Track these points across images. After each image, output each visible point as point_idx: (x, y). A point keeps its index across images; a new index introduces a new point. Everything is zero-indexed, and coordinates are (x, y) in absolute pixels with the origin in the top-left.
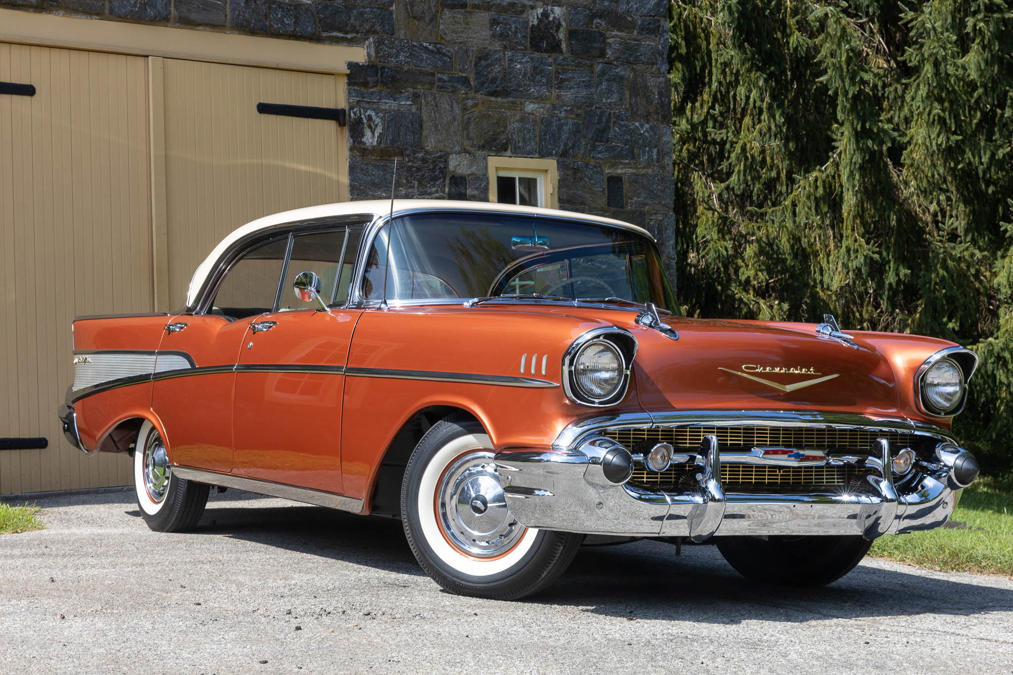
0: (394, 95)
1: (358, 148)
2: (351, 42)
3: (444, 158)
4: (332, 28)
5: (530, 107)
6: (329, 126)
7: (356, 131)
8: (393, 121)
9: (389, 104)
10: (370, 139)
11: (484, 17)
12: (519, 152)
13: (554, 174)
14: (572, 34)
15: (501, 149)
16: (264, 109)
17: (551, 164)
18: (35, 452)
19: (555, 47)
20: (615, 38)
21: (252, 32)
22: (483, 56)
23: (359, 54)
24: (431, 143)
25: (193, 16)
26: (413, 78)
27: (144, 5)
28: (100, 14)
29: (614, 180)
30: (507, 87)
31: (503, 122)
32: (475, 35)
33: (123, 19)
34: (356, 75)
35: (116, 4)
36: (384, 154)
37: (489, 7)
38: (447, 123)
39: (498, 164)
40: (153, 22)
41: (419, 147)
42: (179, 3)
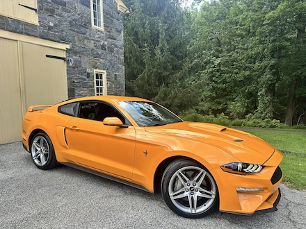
0: (76, 55)
1: (68, 66)
2: (67, 44)
3: (86, 69)
4: (62, 40)
5: (101, 60)
6: (62, 61)
7: (68, 62)
8: (76, 61)
9: (75, 57)
10: (71, 64)
11: (93, 42)
12: (99, 69)
13: (106, 74)
14: (108, 47)
15: (96, 68)
16: (47, 56)
17: (105, 71)
19: (105, 50)
20: (116, 49)
21: (44, 39)
22: (93, 50)
24: (83, 66)
25: (29, 33)
26: (79, 53)
27: (16, 28)
28: (4, 29)
29: (116, 75)
30: (97, 56)
31: (97, 63)
32: (91, 45)
33: (11, 31)
34: (67, 50)
35: (8, 27)
36: (74, 68)
37: (94, 40)
38: (86, 63)
39: (96, 71)
40: (18, 33)
41: (81, 66)
42: (25, 29)
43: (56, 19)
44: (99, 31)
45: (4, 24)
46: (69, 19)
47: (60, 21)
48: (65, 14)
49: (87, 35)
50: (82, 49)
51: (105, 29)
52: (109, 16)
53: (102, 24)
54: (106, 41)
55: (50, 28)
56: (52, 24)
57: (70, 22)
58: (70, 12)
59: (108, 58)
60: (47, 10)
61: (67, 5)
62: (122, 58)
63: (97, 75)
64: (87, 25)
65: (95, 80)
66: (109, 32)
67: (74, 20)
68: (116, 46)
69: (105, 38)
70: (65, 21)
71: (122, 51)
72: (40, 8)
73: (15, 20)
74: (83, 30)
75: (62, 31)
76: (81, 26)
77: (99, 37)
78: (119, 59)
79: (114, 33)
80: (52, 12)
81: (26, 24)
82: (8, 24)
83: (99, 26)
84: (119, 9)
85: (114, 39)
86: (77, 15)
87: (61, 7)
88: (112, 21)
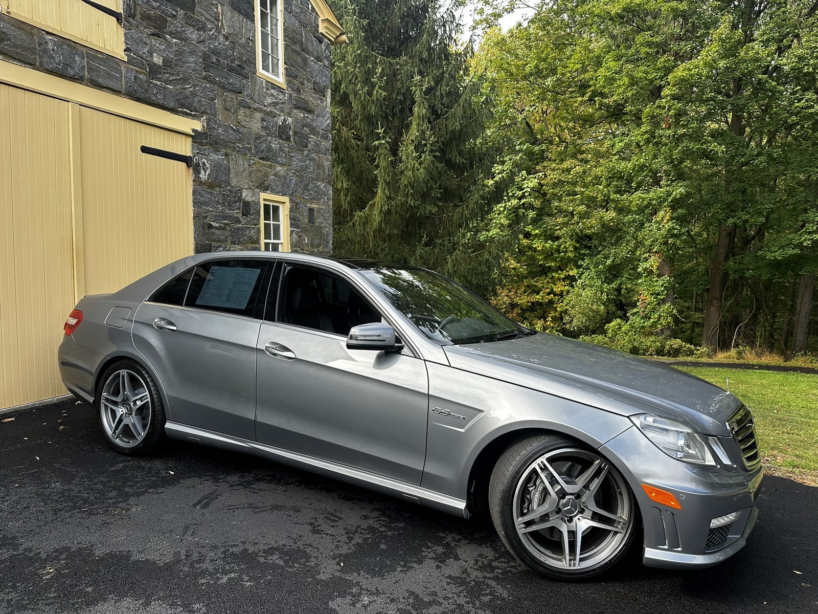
0: (217, 151)
1: (197, 181)
2: (194, 117)
3: (240, 191)
4: (183, 106)
5: (278, 168)
6: (184, 165)
7: (197, 172)
8: (216, 166)
9: (214, 156)
10: (203, 176)
11: (258, 115)
12: (274, 192)
13: (288, 205)
14: (295, 133)
15: (265, 189)
16: (145, 150)
17: (286, 199)
19: (288, 139)
20: (312, 139)
21: (138, 100)
22: (258, 137)
23: (198, 125)
24: (234, 182)
25: (100, 81)
26: (225, 144)
27: (66, 65)
28: (32, 65)
29: (311, 210)
30: (268, 156)
31: (266, 175)
32: (255, 125)
33: (51, 73)
34: (197, 137)
35: (45, 60)
36: (211, 186)
37: (261, 111)
38: (241, 172)
40: (72, 79)
41: (228, 183)
42: (91, 70)
43: (169, 45)
44: (274, 86)
45: (33, 50)
46: (202, 47)
47: (179, 53)
48: (193, 35)
49: (244, 97)
50: (232, 135)
51: (289, 83)
52: (298, 48)
53: (281, 67)
54: (289, 114)
55: (154, 71)
56: (157, 60)
57: (206, 57)
58: (202, 28)
59: (296, 163)
60: (146, 17)
61: (198, 8)
62: (327, 163)
63: (267, 207)
64: (243, 68)
65: (262, 221)
66: (298, 91)
67: (215, 52)
68: (314, 131)
69: (287, 107)
70: (192, 53)
71: (327, 144)
72: (131, 12)
73: (63, 42)
74: (234, 80)
75: (185, 80)
76: (231, 69)
77: (274, 104)
78: (320, 166)
79: (309, 97)
80: (159, 26)
81: (93, 55)
82: (45, 51)
83: (275, 72)
84: (322, 30)
85: (310, 112)
86: (222, 39)
87: (181, 12)
88: (305, 60)
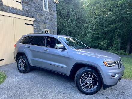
0: (37, 23)
2: (33, 18)
3: (41, 29)
4: (32, 16)
5: (48, 25)
6: (32, 26)
8: (37, 26)
9: (37, 24)
10: (35, 27)
12: (47, 29)
13: (49, 31)
14: (50, 19)
16: (26, 24)
17: (49, 30)
18: (2, 61)
20: (53, 20)
21: (24, 16)
23: (34, 19)
24: (40, 28)
26: (39, 22)
27: (13, 12)
28: (8, 12)
29: (53, 31)
30: (46, 23)
31: (46, 26)
32: (43, 18)
33: (11, 13)
34: (34, 21)
36: (36, 29)
37: (44, 16)
38: (41, 26)
39: (45, 30)
40: (14, 14)
41: (39, 28)
42: (17, 12)
43: (29, 7)
44: (47, 12)
45: (8, 10)
46: (34, 6)
47: (31, 8)
48: (33, 4)
49: (42, 14)
50: (40, 20)
51: (49, 11)
52: (51, 5)
53: (48, 8)
54: (49, 16)
55: (27, 11)
56: (27, 9)
57: (35, 8)
58: (35, 3)
59: (50, 24)
60: (25, 3)
62: (56, 23)
63: (46, 32)
64: (41, 9)
66: (51, 12)
67: (37, 7)
68: (54, 18)
69: (49, 15)
70: (33, 8)
71: (56, 20)
72: (23, 2)
73: (12, 8)
74: (40, 11)
75: (32, 12)
76: (39, 10)
77: (47, 15)
78: (55, 24)
79: (53, 13)
80: (27, 4)
81: (17, 10)
82: (10, 10)
83: (47, 9)
84: (55, 1)
85: (53, 15)
86: (38, 5)
87: (31, 1)
88: (52, 7)
